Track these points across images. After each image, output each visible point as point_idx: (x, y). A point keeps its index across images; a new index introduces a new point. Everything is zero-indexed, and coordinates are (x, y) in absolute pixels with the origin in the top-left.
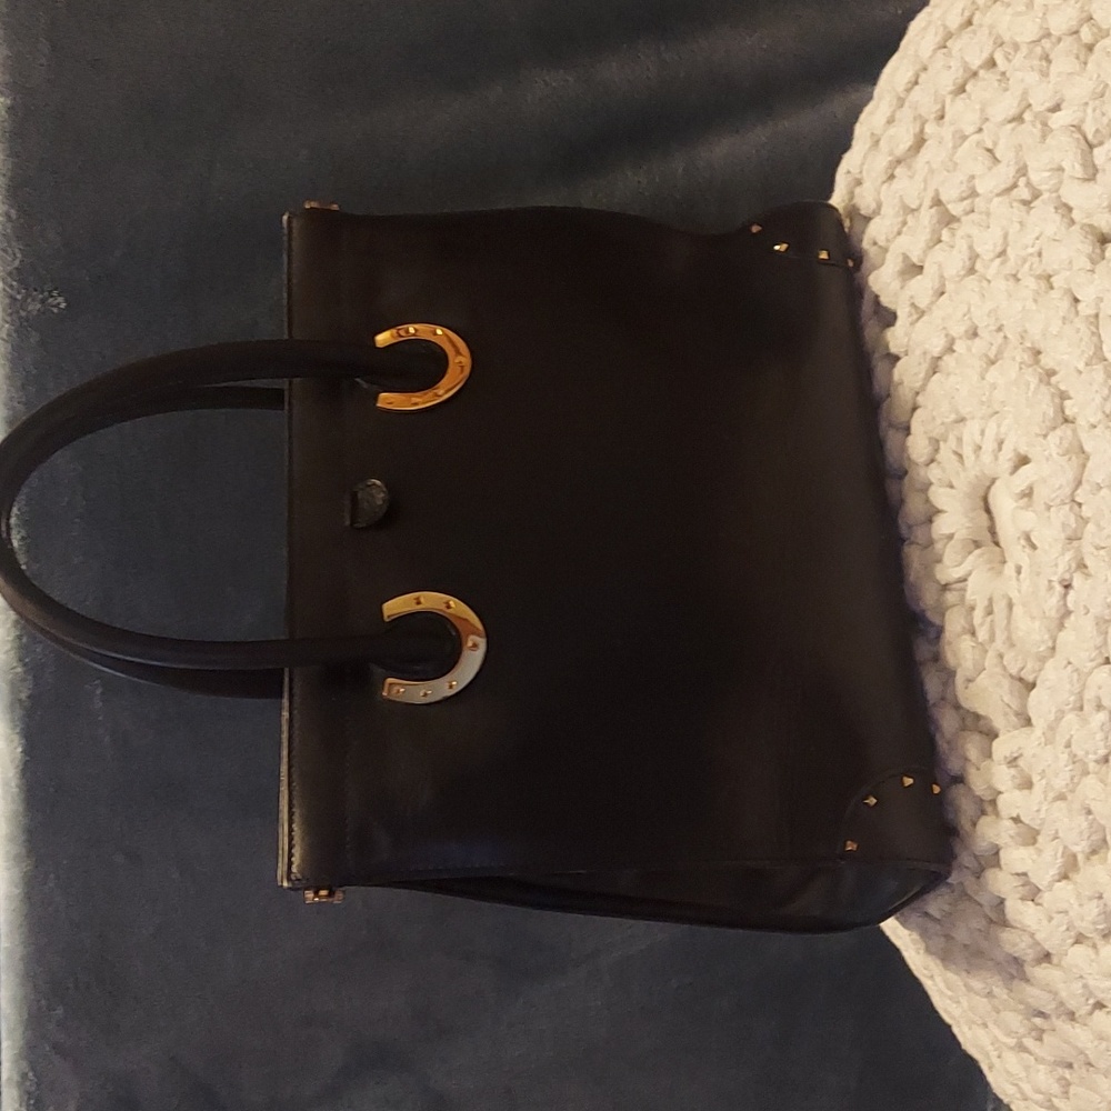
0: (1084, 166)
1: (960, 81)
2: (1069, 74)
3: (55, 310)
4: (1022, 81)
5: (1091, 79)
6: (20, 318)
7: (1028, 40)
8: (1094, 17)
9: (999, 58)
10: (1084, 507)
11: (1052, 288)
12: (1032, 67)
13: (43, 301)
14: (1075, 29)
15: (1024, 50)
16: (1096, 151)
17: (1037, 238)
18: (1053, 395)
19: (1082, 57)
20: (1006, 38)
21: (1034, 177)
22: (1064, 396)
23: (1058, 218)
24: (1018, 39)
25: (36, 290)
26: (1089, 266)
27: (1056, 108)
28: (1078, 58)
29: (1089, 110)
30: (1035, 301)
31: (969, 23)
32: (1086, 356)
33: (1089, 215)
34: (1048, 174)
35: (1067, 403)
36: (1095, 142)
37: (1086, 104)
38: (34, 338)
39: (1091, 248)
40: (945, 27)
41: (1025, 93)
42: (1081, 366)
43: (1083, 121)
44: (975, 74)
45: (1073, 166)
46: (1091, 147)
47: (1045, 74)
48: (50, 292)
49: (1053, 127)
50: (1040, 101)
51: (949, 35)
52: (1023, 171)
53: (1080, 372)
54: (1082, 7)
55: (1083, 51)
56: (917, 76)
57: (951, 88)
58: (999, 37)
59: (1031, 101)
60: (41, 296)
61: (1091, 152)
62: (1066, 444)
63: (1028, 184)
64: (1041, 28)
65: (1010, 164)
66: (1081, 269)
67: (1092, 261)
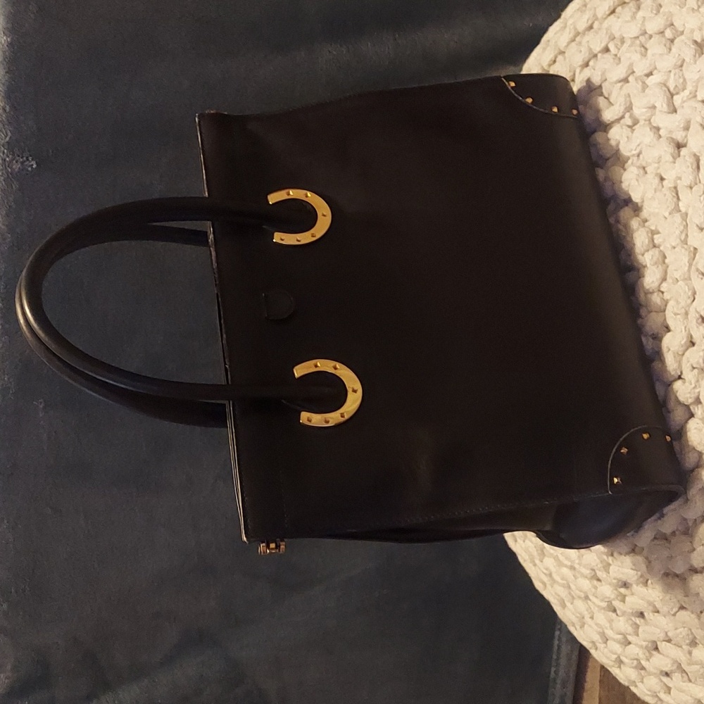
0: (668, 105)
1: (586, 60)
2: (660, 54)
3: (30, 169)
4: (630, 58)
5: (674, 57)
6: (7, 172)
7: (633, 36)
8: (675, 24)
9: (611, 47)
10: (665, 294)
11: (646, 173)
12: (636, 51)
13: (22, 163)
14: (662, 30)
15: (628, 42)
16: (675, 97)
17: (638, 145)
18: (647, 232)
19: (668, 45)
20: (617, 35)
21: (637, 111)
22: (654, 233)
23: (652, 134)
24: (625, 36)
25: (19, 156)
26: (671, 159)
27: (650, 74)
28: (665, 46)
29: (672, 74)
30: (637, 180)
31: (591, 27)
32: (670, 209)
33: (671, 132)
34: (644, 110)
35: (655, 236)
36: (674, 92)
37: (670, 71)
38: (15, 186)
39: (673, 150)
40: (575, 29)
41: (631, 65)
42: (667, 214)
43: (666, 81)
44: (595, 56)
45: (662, 106)
46: (672, 95)
47: (644, 55)
48: (27, 158)
49: (649, 84)
50: (640, 69)
51: (578, 34)
52: (629, 108)
53: (666, 218)
54: (667, 18)
55: (669, 42)
56: (556, 57)
57: (580, 63)
58: (612, 34)
59: (635, 70)
60: (21, 160)
61: (672, 97)
62: (655, 259)
63: (631, 116)
64: (641, 29)
65: (620, 105)
66: (666, 162)
67: (673, 157)
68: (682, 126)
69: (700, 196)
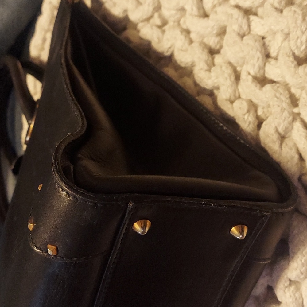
21: (166, 12)
23: (182, 37)
26: (207, 68)
33: (202, 37)
34: (174, 12)
39: (207, 57)
52: (158, 8)
63: (160, 16)
65: (149, 5)
66: (201, 69)
67: (208, 65)
68: (215, 32)
69: (244, 115)
